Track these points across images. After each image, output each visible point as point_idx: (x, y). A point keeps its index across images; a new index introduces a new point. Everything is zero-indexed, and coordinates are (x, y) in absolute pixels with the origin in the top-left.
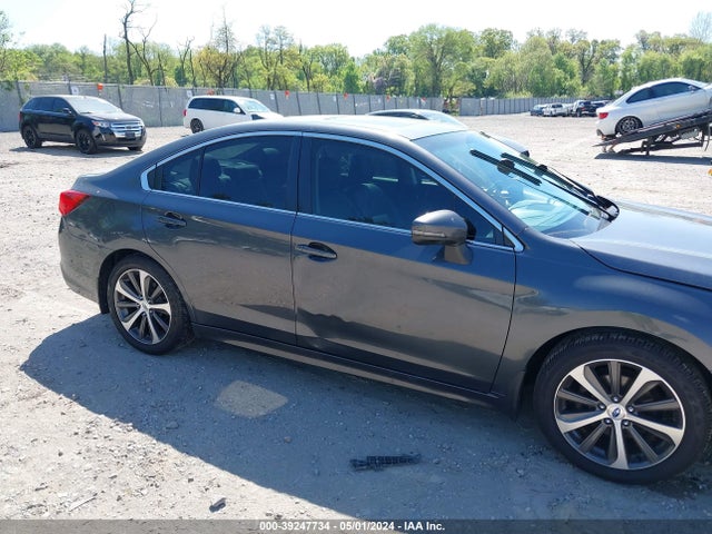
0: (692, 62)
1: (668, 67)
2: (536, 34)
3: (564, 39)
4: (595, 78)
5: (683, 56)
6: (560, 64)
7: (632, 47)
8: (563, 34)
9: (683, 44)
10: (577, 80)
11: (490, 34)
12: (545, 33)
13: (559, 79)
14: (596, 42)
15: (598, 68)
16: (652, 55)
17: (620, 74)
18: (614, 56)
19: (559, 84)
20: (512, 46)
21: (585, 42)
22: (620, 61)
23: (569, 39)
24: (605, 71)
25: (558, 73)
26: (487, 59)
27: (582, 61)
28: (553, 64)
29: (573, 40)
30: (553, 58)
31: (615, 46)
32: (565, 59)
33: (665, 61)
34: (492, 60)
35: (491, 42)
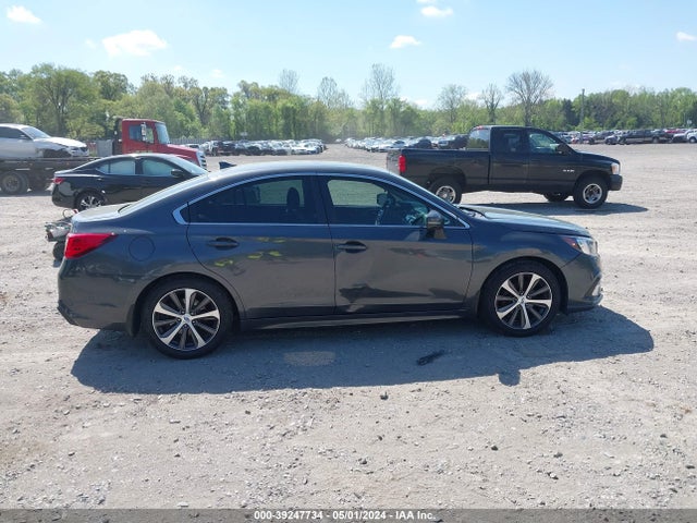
0: (287, 109)
1: (270, 112)
2: (150, 79)
3: (177, 85)
4: (213, 120)
5: (280, 104)
6: (180, 108)
7: (237, 95)
8: (175, 80)
9: (277, 93)
10: (197, 123)
11: (102, 76)
12: (159, 78)
13: (181, 122)
14: (206, 89)
15: (213, 111)
16: (255, 102)
17: (232, 118)
18: (224, 102)
19: (182, 126)
20: (128, 89)
21: (198, 89)
22: (230, 106)
23: (182, 85)
24: (220, 115)
25: (180, 116)
26: (104, 101)
27: (197, 105)
28: (174, 108)
29: (186, 86)
30: (172, 102)
31: (223, 92)
32: (183, 103)
33: (267, 107)
34: (109, 102)
35: (105, 84)
